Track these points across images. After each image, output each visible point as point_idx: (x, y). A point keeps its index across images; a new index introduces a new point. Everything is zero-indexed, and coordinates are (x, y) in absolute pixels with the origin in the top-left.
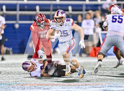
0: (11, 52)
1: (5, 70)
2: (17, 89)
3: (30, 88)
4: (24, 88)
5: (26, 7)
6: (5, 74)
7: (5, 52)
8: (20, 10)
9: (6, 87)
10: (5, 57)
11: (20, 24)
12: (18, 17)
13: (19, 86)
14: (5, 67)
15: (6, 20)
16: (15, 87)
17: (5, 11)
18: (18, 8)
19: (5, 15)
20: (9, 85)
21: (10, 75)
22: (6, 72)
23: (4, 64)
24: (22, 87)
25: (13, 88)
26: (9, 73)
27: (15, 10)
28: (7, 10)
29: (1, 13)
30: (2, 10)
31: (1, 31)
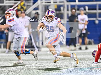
0: (92, 43)
1: (88, 57)
2: (98, 71)
6: (88, 60)
7: (88, 42)
9: (90, 70)
10: (88, 46)
11: (99, 21)
12: (98, 15)
14: (88, 55)
15: (89, 17)
16: (97, 70)
17: (87, 11)
18: (98, 8)
19: (87, 14)
20: (92, 69)
21: (92, 61)
22: (89, 59)
23: (87, 52)
25: (95, 71)
26: (92, 59)
27: (95, 9)
28: (89, 9)
29: (85, 12)
30: (85, 10)
31: (85, 26)
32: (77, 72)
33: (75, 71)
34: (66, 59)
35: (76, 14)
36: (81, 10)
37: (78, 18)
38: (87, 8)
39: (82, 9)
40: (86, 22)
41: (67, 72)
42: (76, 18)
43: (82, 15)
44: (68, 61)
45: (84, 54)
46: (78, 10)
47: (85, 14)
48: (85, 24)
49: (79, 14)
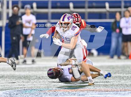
1: (35, 74)
2: (50, 95)
3: (63, 94)
4: (57, 95)
5: (59, 5)
6: (36, 78)
8: (53, 8)
9: (37, 93)
12: (50, 16)
13: (51, 92)
14: (35, 71)
15: (37, 19)
16: (47, 93)
17: (35, 9)
18: (50, 5)
19: (35, 14)
20: (41, 91)
21: (41, 79)
22: (37, 77)
23: (35, 68)
24: (55, 93)
25: (44, 95)
26: (41, 78)
27: (47, 8)
28: (38, 7)
29: (32, 11)
30: (32, 8)
31: (31, 31)
32: (19, 95)
33: (17, 94)
34: (4, 77)
35: (20, 14)
36: (26, 8)
37: (21, 19)
38: (35, 5)
39: (28, 6)
40: (33, 25)
41: (5, 95)
42: (20, 19)
43: (28, 15)
44: (7, 79)
45: (30, 70)
46: (23, 7)
47: (32, 13)
48: (31, 28)
49: (23, 14)
